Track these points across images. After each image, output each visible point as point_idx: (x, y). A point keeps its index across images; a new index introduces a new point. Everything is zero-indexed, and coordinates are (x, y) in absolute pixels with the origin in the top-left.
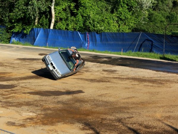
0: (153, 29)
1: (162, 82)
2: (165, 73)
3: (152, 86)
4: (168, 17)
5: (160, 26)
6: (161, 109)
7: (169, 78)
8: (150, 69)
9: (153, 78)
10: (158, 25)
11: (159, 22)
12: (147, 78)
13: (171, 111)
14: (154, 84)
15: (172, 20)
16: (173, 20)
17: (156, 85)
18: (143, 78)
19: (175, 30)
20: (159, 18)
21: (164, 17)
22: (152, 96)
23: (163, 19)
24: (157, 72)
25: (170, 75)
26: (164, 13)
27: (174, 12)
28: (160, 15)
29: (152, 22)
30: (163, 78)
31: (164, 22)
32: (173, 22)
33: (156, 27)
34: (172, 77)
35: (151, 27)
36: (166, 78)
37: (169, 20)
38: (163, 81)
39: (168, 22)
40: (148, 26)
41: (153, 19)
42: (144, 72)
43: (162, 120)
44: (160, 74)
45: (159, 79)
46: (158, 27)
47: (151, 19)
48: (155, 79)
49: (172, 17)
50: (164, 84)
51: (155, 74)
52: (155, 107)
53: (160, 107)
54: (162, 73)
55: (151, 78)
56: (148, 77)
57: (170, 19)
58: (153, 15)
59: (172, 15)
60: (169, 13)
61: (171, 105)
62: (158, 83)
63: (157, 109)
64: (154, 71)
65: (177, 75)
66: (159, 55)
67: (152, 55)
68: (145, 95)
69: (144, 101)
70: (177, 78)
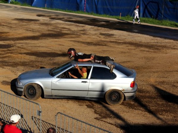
1: (158, 48)
2: (162, 39)
3: (148, 51)
6: (156, 74)
7: (166, 44)
8: (147, 34)
9: (150, 44)
12: (144, 43)
13: (166, 76)
14: (150, 49)
17: (152, 50)
18: (140, 43)
22: (148, 61)
24: (154, 38)
25: (167, 41)
30: (159, 44)
34: (169, 43)
36: (163, 44)
38: (160, 46)
42: (141, 37)
43: (156, 85)
44: (157, 39)
45: (156, 45)
48: (152, 45)
50: (160, 49)
51: (153, 39)
52: (150, 72)
53: (154, 72)
54: (159, 39)
55: (148, 43)
56: (145, 42)
61: (166, 71)
62: (155, 48)
63: (151, 74)
64: (151, 37)
65: (174, 42)
66: (157, 21)
67: (150, 20)
68: (141, 60)
69: (139, 66)
70: (174, 44)
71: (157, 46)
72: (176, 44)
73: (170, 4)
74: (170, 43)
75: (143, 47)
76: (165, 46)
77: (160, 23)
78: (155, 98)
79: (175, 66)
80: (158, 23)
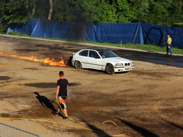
0: (154, 20)
1: (161, 75)
2: (165, 66)
3: (151, 79)
4: (169, 9)
5: (162, 18)
6: (159, 103)
7: (168, 71)
8: (149, 62)
9: (152, 71)
10: (160, 17)
11: (161, 13)
12: (146, 70)
13: (170, 104)
14: (153, 76)
15: (174, 11)
16: (175, 11)
17: (155, 78)
18: (142, 71)
19: (176, 22)
20: (161, 10)
21: (166, 9)
22: (150, 89)
23: (165, 11)
24: (156, 65)
25: (169, 67)
26: (166, 5)
27: (176, 4)
28: (162, 7)
29: (153, 13)
30: (162, 71)
31: (165, 13)
32: (175, 14)
34: (171, 70)
35: (153, 19)
36: (165, 71)
37: (170, 11)
38: (162, 73)
39: (170, 14)
40: (149, 18)
41: (154, 10)
42: (143, 64)
43: (160, 113)
44: (159, 67)
45: (158, 72)
46: (159, 19)
47: (152, 10)
48: (154, 72)
49: (174, 9)
50: (162, 77)
51: (154, 66)
52: (154, 100)
53: (157, 100)
54: (161, 66)
55: (151, 70)
56: (147, 70)
58: (155, 7)
59: (174, 6)
60: (171, 5)
61: (169, 99)
62: (157, 75)
63: (154, 102)
64: (153, 64)
65: (177, 68)
66: (159, 48)
67: (152, 47)
68: (143, 88)
69: (142, 94)
70: (177, 71)
71: (160, 74)
72: (178, 71)
73: (171, 30)
74: (172, 70)
75: (145, 75)
76: (168, 73)
77: (162, 50)
78: (159, 127)
79: (179, 94)
80: (160, 50)
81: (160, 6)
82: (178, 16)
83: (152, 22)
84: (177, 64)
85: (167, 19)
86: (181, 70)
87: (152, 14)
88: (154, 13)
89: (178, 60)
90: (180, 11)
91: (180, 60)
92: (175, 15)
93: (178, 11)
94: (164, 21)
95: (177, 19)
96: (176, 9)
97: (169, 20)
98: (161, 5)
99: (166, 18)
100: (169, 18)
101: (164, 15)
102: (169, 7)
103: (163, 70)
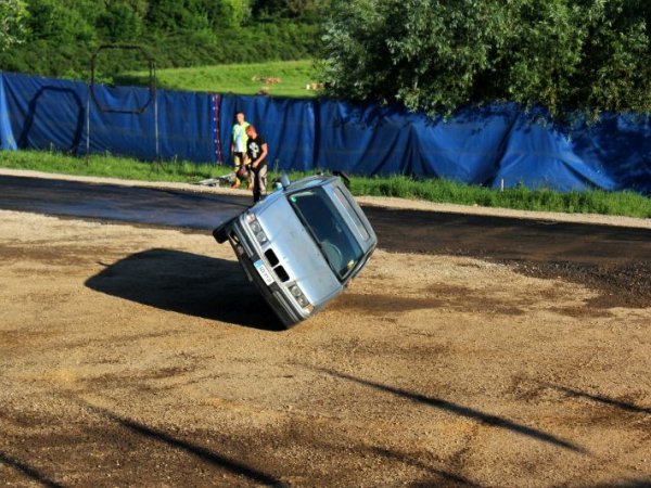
0: (51, 63)
1: (80, 256)
2: (93, 224)
3: (45, 272)
4: (102, 22)
5: (76, 55)
6: (78, 354)
7: (105, 240)
8: (38, 211)
9: (49, 244)
10: (69, 49)
11: (72, 38)
12: (27, 243)
13: (114, 357)
14: (52, 263)
15: (117, 30)
16: (121, 30)
17: (60, 268)
18: (13, 246)
19: (129, 70)
20: (72, 25)
21: (90, 20)
22: (45, 309)
23: (87, 29)
24: (62, 222)
25: (110, 229)
26: (91, 7)
27: (126, 4)
28: (76, 14)
29: (44, 37)
30: (84, 243)
31: (89, 37)
32: (123, 39)
33: (62, 58)
34: (117, 237)
35: (44, 59)
36: (97, 243)
37: (106, 30)
38: (84, 251)
39: (104, 40)
40: (32, 54)
41: (48, 28)
42: (15, 221)
43: (82, 392)
44: (73, 227)
45: (71, 246)
46: (69, 58)
47: (42, 27)
48: (56, 248)
49: (117, 23)
50: (87, 262)
51: (58, 227)
52: (57, 347)
53: (71, 346)
54: (80, 223)
55: (43, 241)
56: (32, 239)
57: (110, 29)
58: (49, 14)
59: (116, 13)
60: (108, 7)
61: (114, 338)
62: (68, 259)
63: (61, 355)
64: (51, 218)
65: (136, 231)
66: (70, 160)
67: (45, 159)
68: (17, 305)
69: (14, 328)
70: (136, 240)
71: (77, 252)
72: (141, 239)
73: (109, 97)
74: (122, 235)
75: (24, 259)
76: (106, 248)
77: (81, 168)
78: (79, 441)
79: (145, 318)
80: (75, 167)
81: (67, 11)
82: (133, 48)
83: (43, 68)
84: (138, 215)
85: (94, 56)
86: (151, 236)
87: (42, 41)
88: (47, 35)
89: (141, 202)
90: (138, 29)
91: (147, 201)
92: (122, 43)
93: (133, 29)
94: (84, 64)
95: (131, 57)
96: (127, 22)
97: (103, 63)
98: (71, 8)
99: (90, 55)
100: (103, 55)
101: (83, 43)
102: (101, 16)
103: (86, 239)
